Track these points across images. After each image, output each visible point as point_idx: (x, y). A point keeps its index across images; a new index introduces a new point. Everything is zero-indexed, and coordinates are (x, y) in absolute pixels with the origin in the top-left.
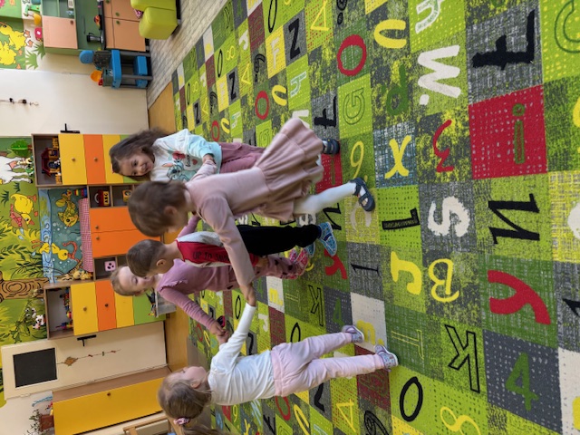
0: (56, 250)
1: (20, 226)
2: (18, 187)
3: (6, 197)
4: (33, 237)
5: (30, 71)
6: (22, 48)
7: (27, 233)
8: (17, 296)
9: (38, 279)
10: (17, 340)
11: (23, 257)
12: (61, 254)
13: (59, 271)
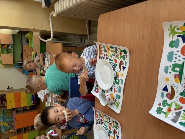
12: (7, 125)
13: (6, 130)
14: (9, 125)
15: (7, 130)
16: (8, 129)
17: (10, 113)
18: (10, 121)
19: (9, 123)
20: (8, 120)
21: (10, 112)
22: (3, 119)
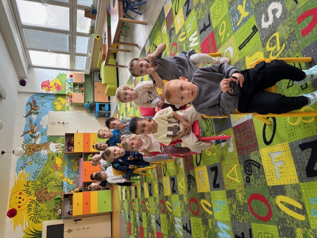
0: (69, 180)
1: (57, 170)
2: (57, 155)
3: (53, 158)
4: (61, 175)
5: (67, 112)
6: (65, 104)
7: (59, 173)
8: (52, 199)
9: (61, 192)
10: (50, 219)
11: (56, 183)
12: (71, 182)
13: (69, 189)
14: (74, 183)
15: (71, 191)
16: (72, 189)
17: (76, 166)
18: (75, 178)
19: (74, 179)
20: (72, 175)
21: (77, 164)
22: (67, 173)
